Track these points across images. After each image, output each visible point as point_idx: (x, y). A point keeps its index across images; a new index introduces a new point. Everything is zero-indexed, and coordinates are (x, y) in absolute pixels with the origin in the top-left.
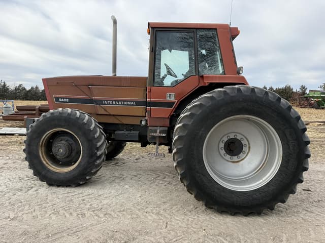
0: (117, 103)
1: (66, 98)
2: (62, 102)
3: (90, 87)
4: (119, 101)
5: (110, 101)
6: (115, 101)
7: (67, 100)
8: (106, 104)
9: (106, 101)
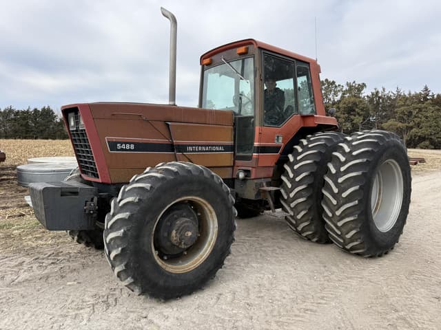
0: (204, 148)
1: (130, 143)
2: (122, 150)
3: (169, 123)
4: (205, 146)
5: (195, 146)
6: (202, 146)
7: (132, 147)
8: (191, 152)
9: (191, 146)
